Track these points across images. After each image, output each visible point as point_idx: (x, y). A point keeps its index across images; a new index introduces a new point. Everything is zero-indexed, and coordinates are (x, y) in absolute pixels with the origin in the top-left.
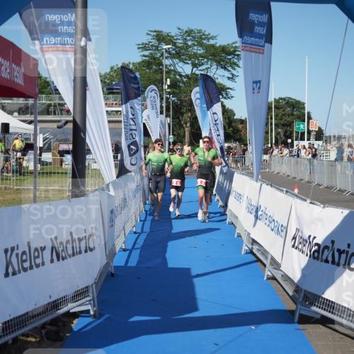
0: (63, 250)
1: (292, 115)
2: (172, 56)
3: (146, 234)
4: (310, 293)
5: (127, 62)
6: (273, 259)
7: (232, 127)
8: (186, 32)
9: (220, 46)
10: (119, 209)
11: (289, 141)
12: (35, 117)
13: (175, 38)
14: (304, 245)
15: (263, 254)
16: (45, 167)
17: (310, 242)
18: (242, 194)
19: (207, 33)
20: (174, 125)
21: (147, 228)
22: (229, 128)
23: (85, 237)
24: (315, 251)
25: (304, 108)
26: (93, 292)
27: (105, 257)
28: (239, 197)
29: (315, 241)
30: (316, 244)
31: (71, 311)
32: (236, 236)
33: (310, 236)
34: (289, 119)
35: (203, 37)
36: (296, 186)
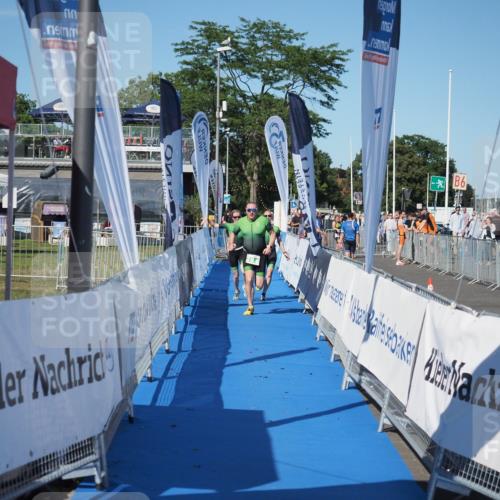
0: (53, 378)
1: (425, 164)
2: (230, 64)
3: (186, 354)
4: (453, 454)
5: (156, 73)
6: (393, 398)
7: (327, 183)
8: (255, 25)
9: (309, 49)
10: (143, 312)
11: (419, 206)
12: (11, 161)
13: (236, 34)
14: (445, 377)
15: (376, 389)
16: (20, 241)
17: (455, 372)
18: (343, 292)
19: (287, 29)
20: (232, 177)
21: (188, 344)
22: (322, 184)
23: (90, 357)
24: (463, 386)
25: (444, 154)
26: (100, 447)
27: (120, 392)
28: (338, 296)
29: (463, 370)
30: (465, 375)
31: (64, 478)
32: (332, 360)
33: (455, 362)
34: (419, 171)
35: (282, 34)
36: (430, 279)
